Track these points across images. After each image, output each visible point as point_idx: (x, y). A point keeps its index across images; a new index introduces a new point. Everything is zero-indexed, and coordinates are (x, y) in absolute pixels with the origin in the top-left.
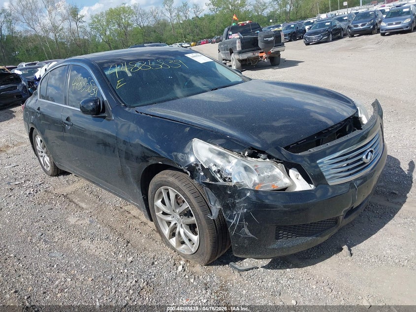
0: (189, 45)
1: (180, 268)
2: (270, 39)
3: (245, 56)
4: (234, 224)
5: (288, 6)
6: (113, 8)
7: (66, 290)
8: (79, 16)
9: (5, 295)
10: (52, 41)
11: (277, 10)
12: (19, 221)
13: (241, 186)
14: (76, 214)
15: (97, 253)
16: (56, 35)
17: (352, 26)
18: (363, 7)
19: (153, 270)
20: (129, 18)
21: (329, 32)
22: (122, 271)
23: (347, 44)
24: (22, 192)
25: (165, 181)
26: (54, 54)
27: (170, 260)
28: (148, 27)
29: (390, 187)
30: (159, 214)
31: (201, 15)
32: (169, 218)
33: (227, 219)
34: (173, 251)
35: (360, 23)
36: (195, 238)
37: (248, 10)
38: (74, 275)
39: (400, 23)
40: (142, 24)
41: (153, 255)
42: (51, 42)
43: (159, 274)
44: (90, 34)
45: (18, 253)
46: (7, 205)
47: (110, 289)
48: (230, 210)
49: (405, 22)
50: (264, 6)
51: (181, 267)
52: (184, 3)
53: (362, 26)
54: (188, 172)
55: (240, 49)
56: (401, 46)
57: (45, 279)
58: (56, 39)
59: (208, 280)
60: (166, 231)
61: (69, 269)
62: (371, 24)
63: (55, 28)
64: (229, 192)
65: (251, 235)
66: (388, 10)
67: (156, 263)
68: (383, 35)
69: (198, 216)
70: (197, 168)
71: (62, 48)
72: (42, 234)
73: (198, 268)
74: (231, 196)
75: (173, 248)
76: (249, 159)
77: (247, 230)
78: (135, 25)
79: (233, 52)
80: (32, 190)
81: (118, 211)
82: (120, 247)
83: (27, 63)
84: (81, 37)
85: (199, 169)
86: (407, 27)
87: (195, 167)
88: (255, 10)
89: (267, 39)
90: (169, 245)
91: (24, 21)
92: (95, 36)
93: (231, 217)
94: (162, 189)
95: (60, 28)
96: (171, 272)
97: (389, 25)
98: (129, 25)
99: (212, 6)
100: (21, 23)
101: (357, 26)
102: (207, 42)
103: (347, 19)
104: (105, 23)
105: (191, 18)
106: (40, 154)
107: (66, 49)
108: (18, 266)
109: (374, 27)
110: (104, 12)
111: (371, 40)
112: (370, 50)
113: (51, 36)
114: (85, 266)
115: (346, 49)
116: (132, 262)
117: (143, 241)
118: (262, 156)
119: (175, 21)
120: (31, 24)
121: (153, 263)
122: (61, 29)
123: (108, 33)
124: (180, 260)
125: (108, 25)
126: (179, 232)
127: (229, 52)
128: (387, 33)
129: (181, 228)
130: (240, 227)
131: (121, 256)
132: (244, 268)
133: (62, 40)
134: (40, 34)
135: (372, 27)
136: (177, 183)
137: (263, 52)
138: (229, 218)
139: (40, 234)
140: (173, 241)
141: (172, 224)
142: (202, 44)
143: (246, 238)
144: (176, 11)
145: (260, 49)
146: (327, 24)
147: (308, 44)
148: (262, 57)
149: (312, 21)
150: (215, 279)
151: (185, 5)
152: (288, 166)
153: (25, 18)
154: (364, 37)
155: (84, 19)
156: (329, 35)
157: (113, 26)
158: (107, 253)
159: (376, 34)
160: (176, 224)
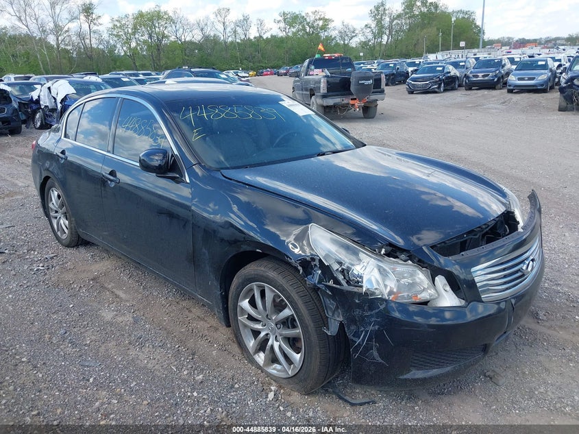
0: (248, 75)
1: (271, 396)
2: (367, 83)
3: (330, 102)
4: (359, 344)
5: (385, 38)
6: (144, 11)
7: (112, 416)
8: (94, 16)
9: (24, 417)
10: (52, 47)
11: (369, 41)
12: (28, 310)
13: (373, 293)
14: (111, 306)
15: (150, 366)
16: (57, 39)
17: (471, 76)
18: (483, 50)
19: (233, 396)
20: (166, 27)
21: (440, 80)
22: (189, 394)
23: (463, 99)
24: (26, 267)
25: (262, 276)
26: (53, 66)
27: (256, 383)
28: (191, 43)
29: (539, 304)
30: (242, 319)
31: (267, 36)
32: (258, 326)
33: (351, 337)
34: (260, 371)
35: (481, 72)
36: (297, 357)
37: (331, 36)
38: (121, 395)
39: (533, 79)
40: (183, 37)
41: (230, 374)
42: (49, 47)
43: (241, 402)
44: (108, 42)
45: (33, 357)
46: (6, 285)
47: (175, 418)
48: (356, 324)
49: (539, 78)
50: (353, 32)
51: (272, 394)
52: (246, 16)
53: (483, 76)
54: (300, 268)
55: (326, 91)
56: (535, 110)
57: (79, 398)
58: (58, 45)
59: (311, 414)
60: (251, 343)
61: (112, 386)
62: (496, 76)
63: (58, 29)
64: (357, 301)
65: (380, 360)
66: (519, 60)
67: (237, 386)
68: (510, 91)
69: (307, 327)
70: (313, 263)
71: (65, 58)
72: (66, 333)
73: (296, 397)
74: (359, 306)
75: (259, 367)
76: (386, 258)
77: (375, 353)
78: (173, 38)
79: (314, 95)
80: (41, 265)
81: (174, 308)
82: (182, 359)
83: (17, 76)
84: (94, 46)
85: (315, 265)
86: (542, 85)
87: (309, 262)
88: (341, 36)
89: (362, 82)
90: (253, 362)
91: (13, 14)
92: (115, 46)
93: (357, 335)
94: (254, 285)
95: (66, 29)
96: (259, 401)
97: (519, 79)
98: (164, 36)
99: (282, 25)
100: (8, 16)
101: (477, 76)
102: (272, 74)
103: (464, 66)
104: (130, 31)
105: (252, 37)
106: (52, 214)
107: (71, 59)
108: (35, 376)
109: (499, 80)
110: (131, 14)
111: (493, 97)
112: (494, 111)
113: (51, 40)
114: (135, 383)
115: (461, 106)
116: (202, 382)
117: (214, 353)
118: (403, 256)
119: (230, 39)
120: (22, 18)
121: (232, 387)
122: (67, 31)
123: (133, 44)
124: (270, 384)
125: (134, 34)
126: (272, 347)
127: (308, 93)
128: (516, 91)
129: (275, 342)
130: (368, 348)
131: (185, 373)
132: (358, 402)
133: (66, 47)
134: (35, 35)
135: (496, 80)
136: (280, 280)
137: (355, 99)
138: (354, 336)
139: (62, 331)
140: (261, 358)
141: (262, 334)
142: (265, 75)
143: (373, 363)
144: (232, 26)
145: (352, 94)
146: (438, 69)
147: (411, 92)
148: (353, 105)
149: (417, 61)
150: (320, 413)
151: (246, 19)
152: (434, 272)
153: (15, 9)
154: (486, 92)
155: (100, 21)
156: (440, 85)
157: (142, 36)
158: (165, 366)
159: (501, 89)
160: (267, 334)
